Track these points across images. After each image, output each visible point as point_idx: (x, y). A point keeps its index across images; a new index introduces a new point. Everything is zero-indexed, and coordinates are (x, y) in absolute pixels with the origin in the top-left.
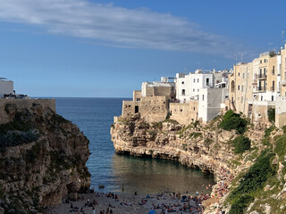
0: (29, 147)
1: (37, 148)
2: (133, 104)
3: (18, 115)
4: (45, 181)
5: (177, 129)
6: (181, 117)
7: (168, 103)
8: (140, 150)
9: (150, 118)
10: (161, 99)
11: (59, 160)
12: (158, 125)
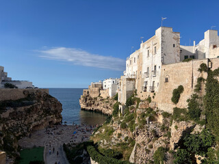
0: (29, 107)
1: (32, 108)
2: (87, 91)
3: (29, 95)
4: (35, 120)
5: (102, 100)
6: (104, 96)
7: (99, 90)
8: (89, 108)
9: (93, 96)
10: (97, 89)
11: (47, 112)
12: (96, 99)
